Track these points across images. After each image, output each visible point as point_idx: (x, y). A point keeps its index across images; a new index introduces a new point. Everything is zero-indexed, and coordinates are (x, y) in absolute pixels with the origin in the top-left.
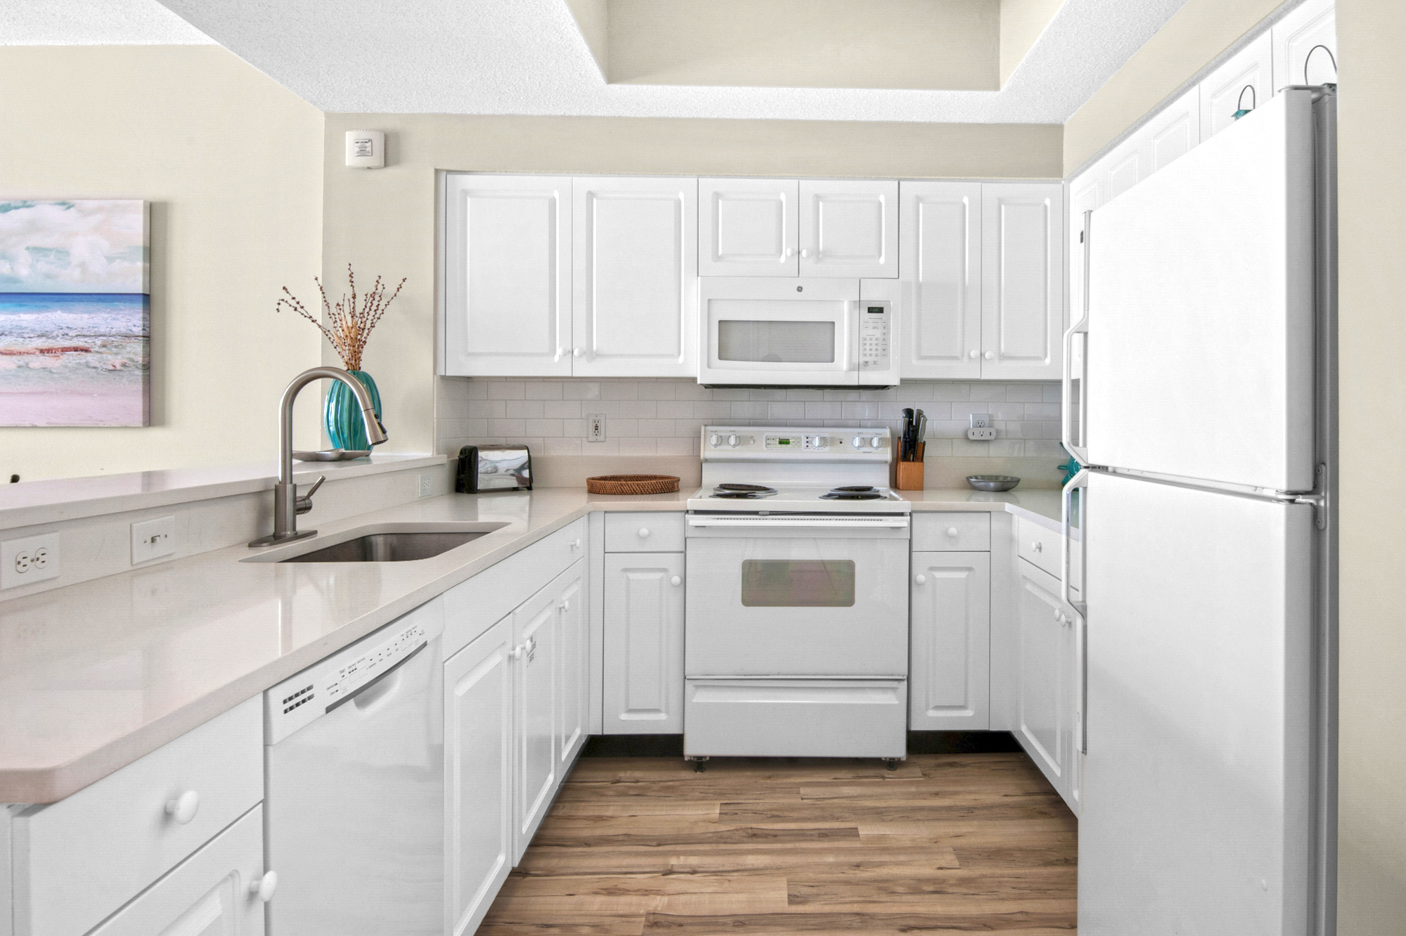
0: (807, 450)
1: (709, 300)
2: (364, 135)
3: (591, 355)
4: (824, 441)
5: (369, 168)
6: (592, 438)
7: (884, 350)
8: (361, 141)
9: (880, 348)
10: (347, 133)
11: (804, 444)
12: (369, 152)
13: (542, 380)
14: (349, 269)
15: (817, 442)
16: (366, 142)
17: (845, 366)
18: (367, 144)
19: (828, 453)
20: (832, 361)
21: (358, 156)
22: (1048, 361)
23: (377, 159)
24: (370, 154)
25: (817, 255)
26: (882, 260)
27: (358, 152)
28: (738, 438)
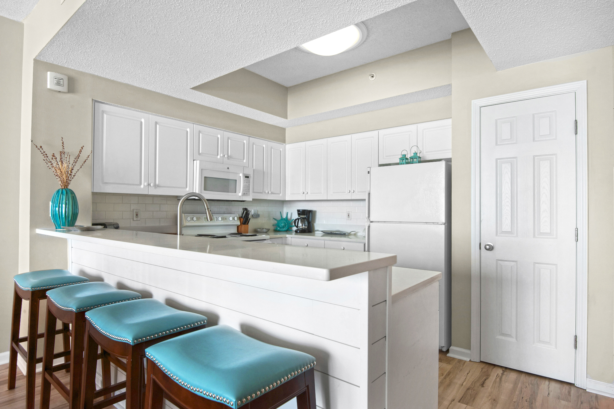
0: (217, 222)
1: (202, 169)
2: (60, 76)
3: (156, 186)
4: (223, 219)
5: (60, 92)
6: (135, 219)
7: (249, 190)
8: (58, 78)
9: (248, 189)
10: (49, 73)
11: (216, 220)
12: (62, 84)
13: (113, 194)
14: (62, 140)
15: (220, 219)
16: (60, 80)
17: (240, 194)
18: (61, 81)
19: (223, 223)
20: (236, 192)
21: (56, 85)
22: (281, 195)
23: (65, 89)
24: (62, 86)
25: (229, 157)
26: (245, 161)
27: (56, 83)
28: (197, 218)
